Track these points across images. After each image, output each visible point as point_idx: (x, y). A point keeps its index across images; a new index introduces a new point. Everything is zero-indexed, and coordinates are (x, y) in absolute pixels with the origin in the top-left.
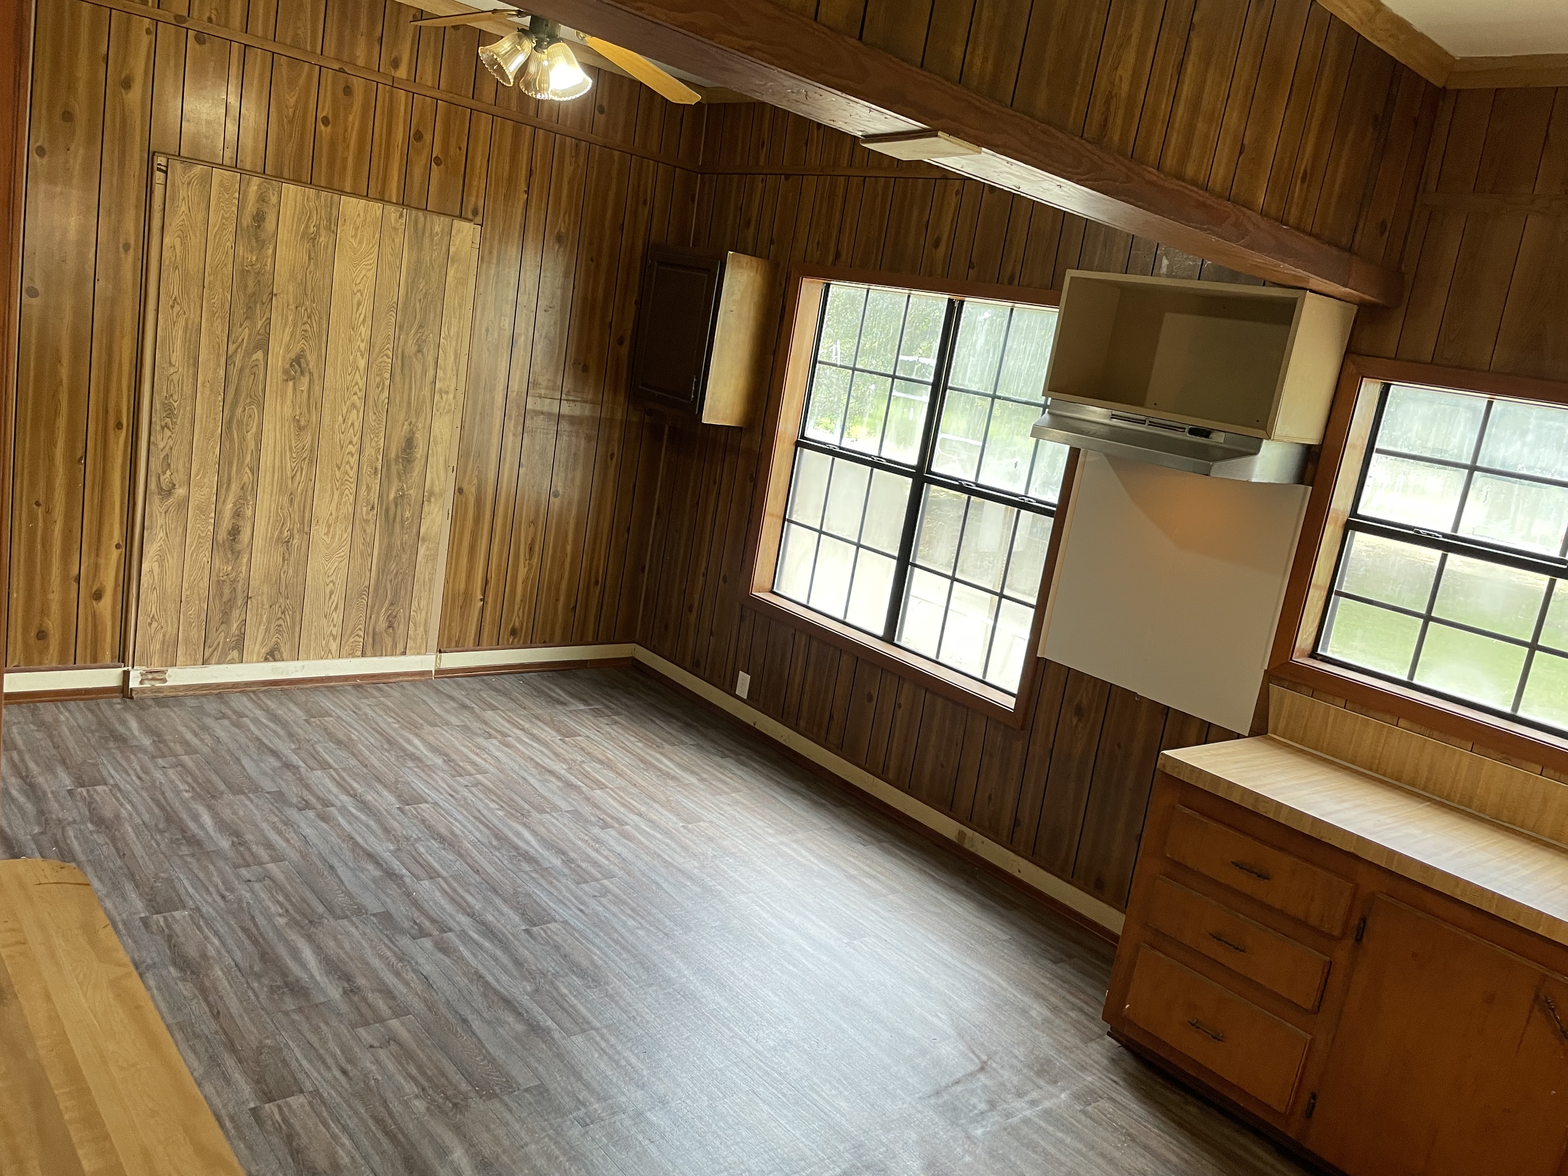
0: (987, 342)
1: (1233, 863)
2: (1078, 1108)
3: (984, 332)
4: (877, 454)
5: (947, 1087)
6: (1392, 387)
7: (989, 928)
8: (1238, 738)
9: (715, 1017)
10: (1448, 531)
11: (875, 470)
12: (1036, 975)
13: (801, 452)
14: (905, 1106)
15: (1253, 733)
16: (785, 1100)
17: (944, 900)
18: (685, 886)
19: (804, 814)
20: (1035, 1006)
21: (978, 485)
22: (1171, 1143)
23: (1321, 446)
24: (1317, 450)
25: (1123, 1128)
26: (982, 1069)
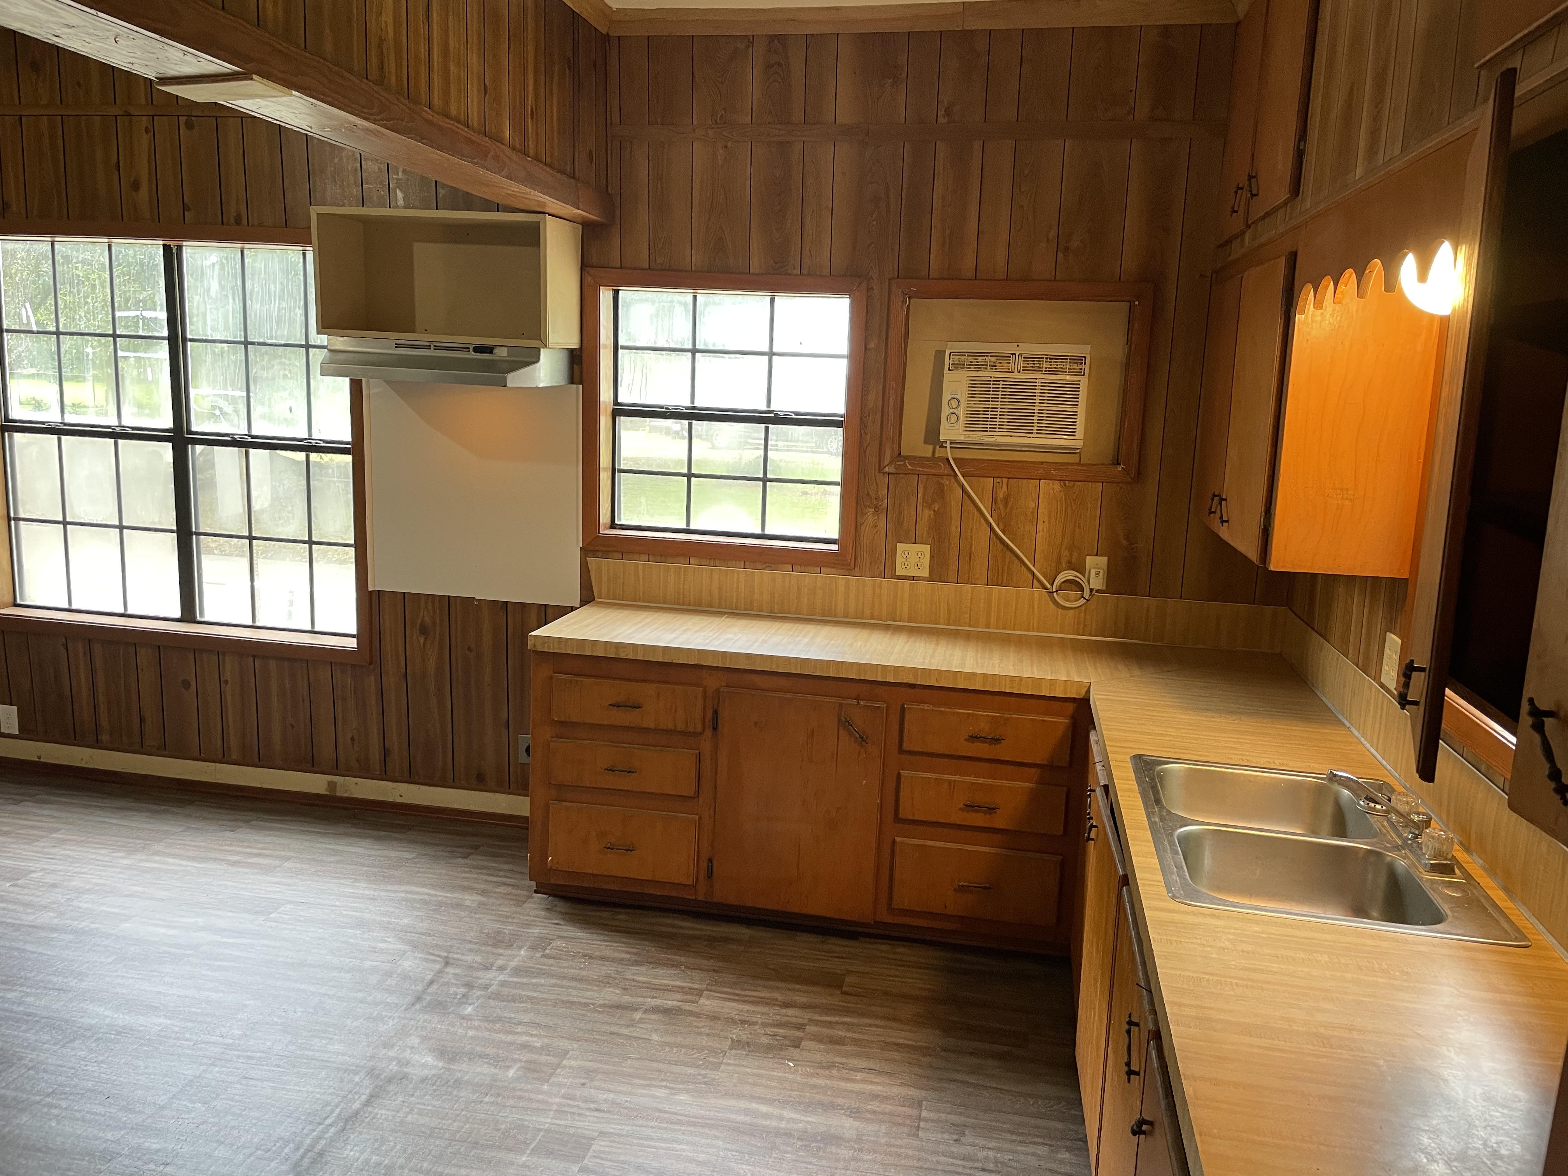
0: (222, 287)
1: (610, 705)
2: (539, 955)
3: (216, 277)
4: (117, 424)
5: (424, 991)
6: (620, 292)
7: (394, 854)
8: (572, 611)
9: (165, 1037)
10: (689, 404)
11: (120, 441)
12: (455, 874)
13: (11, 438)
14: (396, 1021)
15: (585, 601)
16: (282, 1070)
17: (340, 848)
18: (52, 939)
19: (149, 826)
20: (466, 897)
21: (253, 437)
22: (619, 946)
23: (581, 349)
24: (578, 353)
25: (579, 953)
26: (447, 964)
